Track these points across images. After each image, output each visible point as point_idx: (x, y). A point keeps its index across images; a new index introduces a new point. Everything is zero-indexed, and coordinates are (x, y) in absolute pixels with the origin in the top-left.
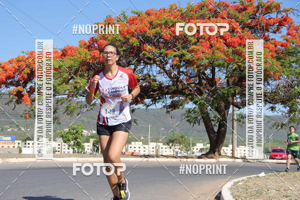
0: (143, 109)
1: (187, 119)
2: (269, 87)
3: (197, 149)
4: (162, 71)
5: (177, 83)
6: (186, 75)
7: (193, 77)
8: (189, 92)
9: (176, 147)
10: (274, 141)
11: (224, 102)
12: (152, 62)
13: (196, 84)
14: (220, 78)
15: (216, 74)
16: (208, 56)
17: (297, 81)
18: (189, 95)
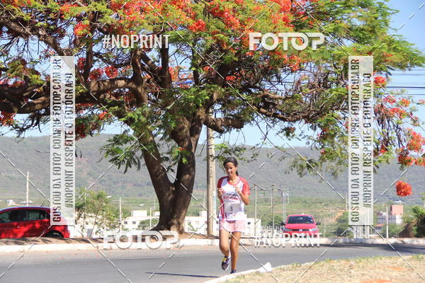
0: (11, 139)
1: (110, 157)
2: (280, 87)
3: (134, 223)
4: (52, 51)
5: (86, 79)
6: (105, 61)
7: (121, 65)
8: (113, 98)
9: (87, 220)
10: (294, 201)
11: (188, 119)
12: (28, 30)
13: (128, 81)
14: (179, 69)
15: (170, 59)
16: (153, 17)
17: (335, 73)
18: (114, 104)
